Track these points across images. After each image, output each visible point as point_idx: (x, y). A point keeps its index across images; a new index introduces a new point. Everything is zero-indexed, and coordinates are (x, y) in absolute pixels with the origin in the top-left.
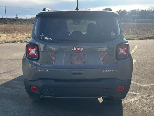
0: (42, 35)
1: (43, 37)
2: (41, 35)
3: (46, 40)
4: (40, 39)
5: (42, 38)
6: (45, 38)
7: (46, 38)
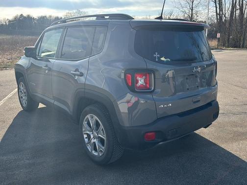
0: (157, 55)
1: (159, 58)
2: (154, 56)
3: (163, 61)
4: (156, 62)
5: (157, 60)
6: (161, 59)
7: (163, 59)
